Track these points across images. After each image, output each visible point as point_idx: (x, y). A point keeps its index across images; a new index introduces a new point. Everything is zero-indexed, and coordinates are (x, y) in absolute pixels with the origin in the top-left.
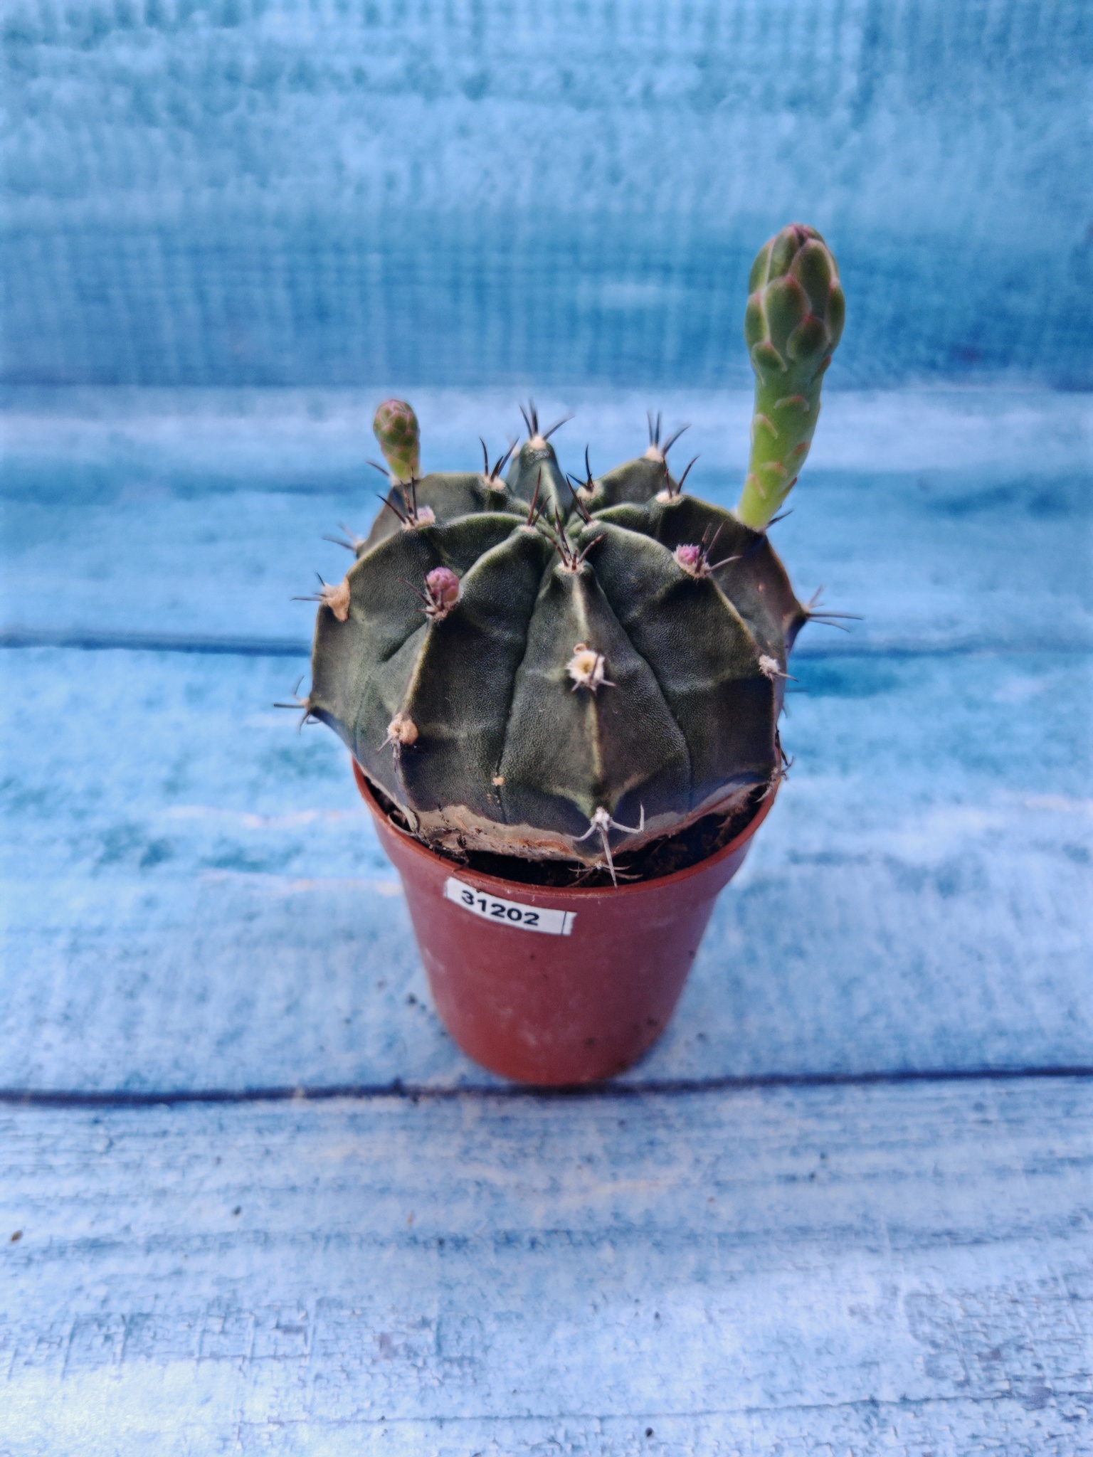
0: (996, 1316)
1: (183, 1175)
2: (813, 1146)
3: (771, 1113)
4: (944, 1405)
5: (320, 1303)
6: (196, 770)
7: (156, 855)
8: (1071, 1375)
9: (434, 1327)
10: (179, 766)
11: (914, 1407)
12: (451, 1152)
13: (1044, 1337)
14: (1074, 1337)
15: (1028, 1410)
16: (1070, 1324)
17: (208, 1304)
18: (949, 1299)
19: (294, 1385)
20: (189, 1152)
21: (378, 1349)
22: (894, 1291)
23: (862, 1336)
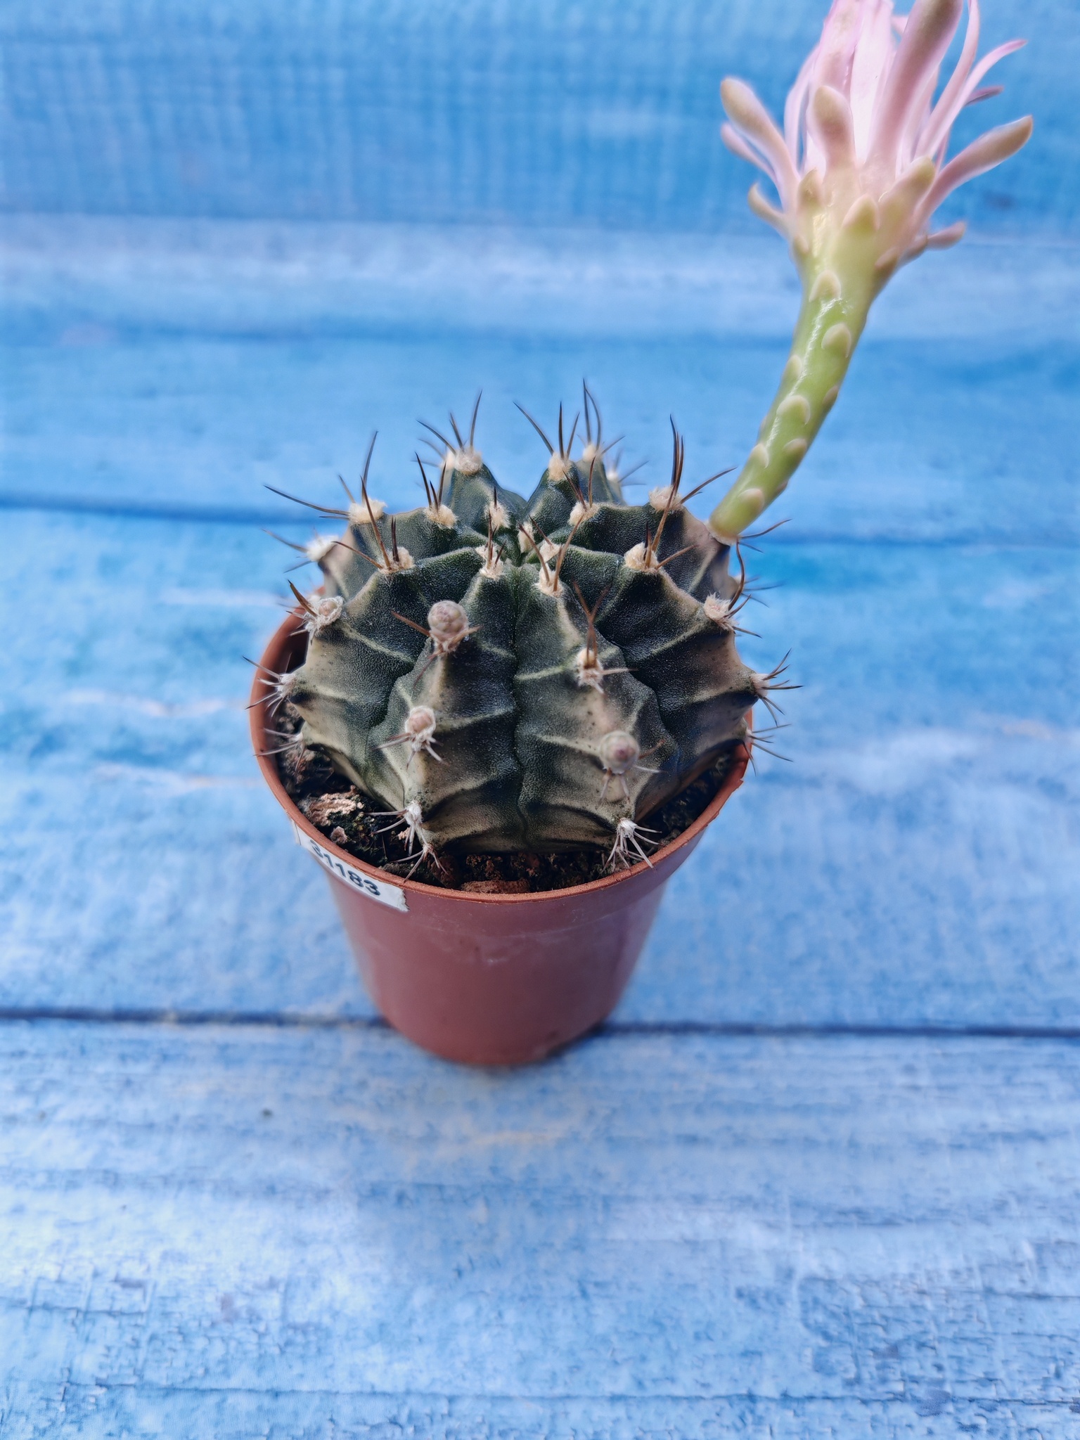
0: (898, 1308)
1: (37, 1101)
2: (720, 1105)
3: (680, 1065)
4: (829, 1406)
5: (165, 1256)
6: (102, 649)
8: (975, 1379)
9: (282, 1288)
10: (84, 645)
11: (794, 1405)
12: (324, 1092)
13: (949, 1335)
14: (982, 1336)
15: (921, 1415)
16: (980, 1321)
17: (47, 1248)
18: (849, 1286)
19: (127, 1345)
20: (45, 1076)
21: (218, 1310)
22: (788, 1272)
23: (748, 1322)
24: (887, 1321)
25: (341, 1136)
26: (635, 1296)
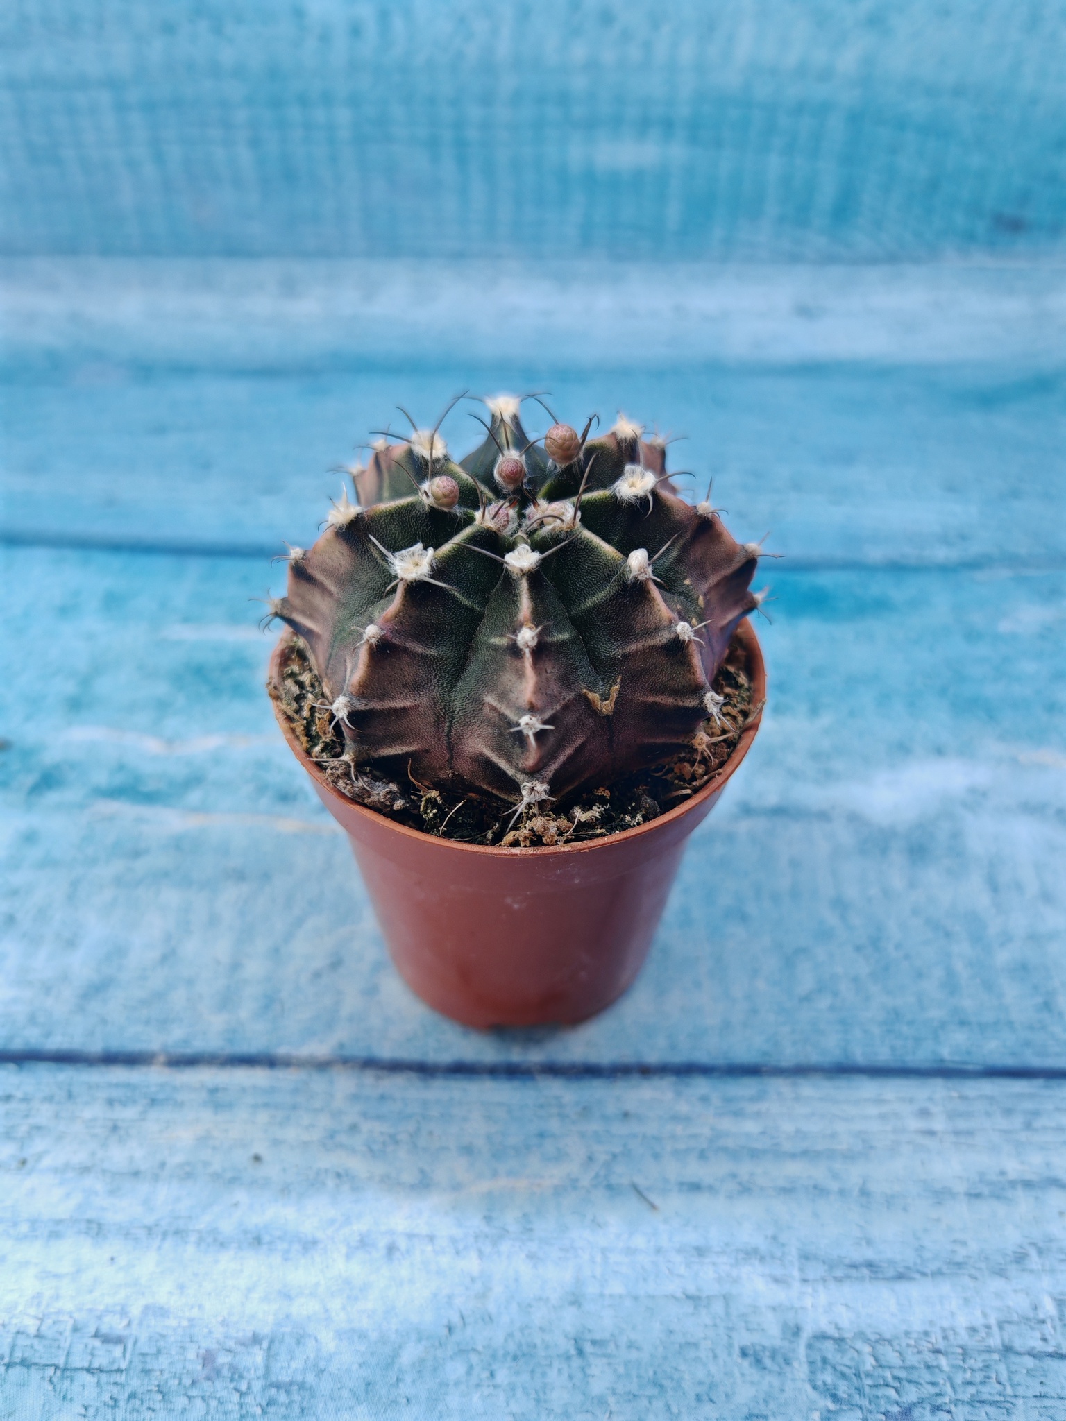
0: (913, 1368)
1: (22, 1147)
2: (725, 1150)
3: (683, 1108)
5: (146, 1308)
6: (103, 686)
9: (265, 1344)
10: (86, 681)
12: (315, 1136)
14: (1001, 1398)
18: (859, 1345)
19: (105, 1404)
20: (31, 1121)
21: (200, 1367)
22: (795, 1330)
23: (752, 1383)
24: (900, 1382)
25: (331, 1183)
26: (634, 1355)
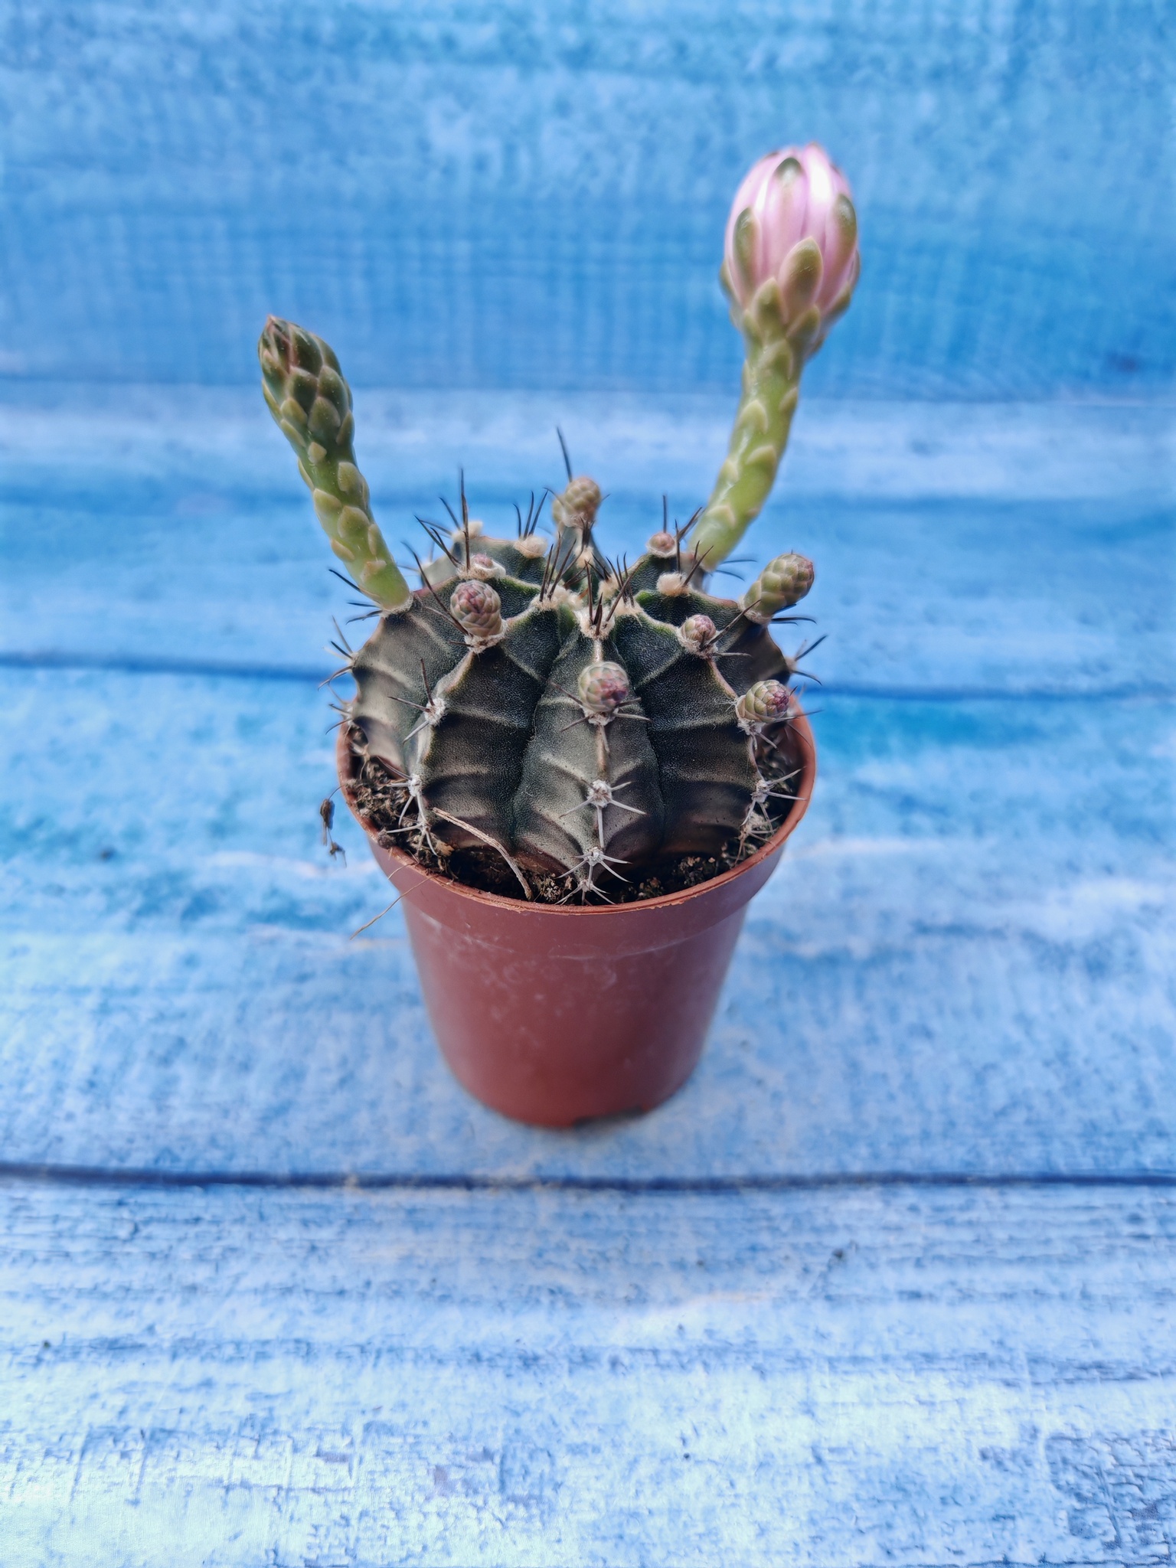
1: (217, 1269)
2: (941, 1258)
3: (893, 1217)
5: (367, 1428)
6: (245, 811)
7: (201, 905)
9: (497, 1460)
10: (228, 806)
12: (523, 1255)
17: (241, 1422)
18: (1098, 1445)
19: (335, 1523)
20: (224, 1243)
21: (432, 1484)
22: (1033, 1432)
23: (995, 1484)
24: (1142, 1481)
25: (545, 1299)
26: (874, 1461)
